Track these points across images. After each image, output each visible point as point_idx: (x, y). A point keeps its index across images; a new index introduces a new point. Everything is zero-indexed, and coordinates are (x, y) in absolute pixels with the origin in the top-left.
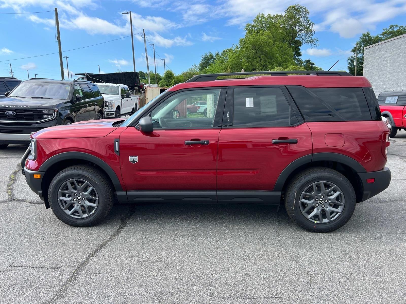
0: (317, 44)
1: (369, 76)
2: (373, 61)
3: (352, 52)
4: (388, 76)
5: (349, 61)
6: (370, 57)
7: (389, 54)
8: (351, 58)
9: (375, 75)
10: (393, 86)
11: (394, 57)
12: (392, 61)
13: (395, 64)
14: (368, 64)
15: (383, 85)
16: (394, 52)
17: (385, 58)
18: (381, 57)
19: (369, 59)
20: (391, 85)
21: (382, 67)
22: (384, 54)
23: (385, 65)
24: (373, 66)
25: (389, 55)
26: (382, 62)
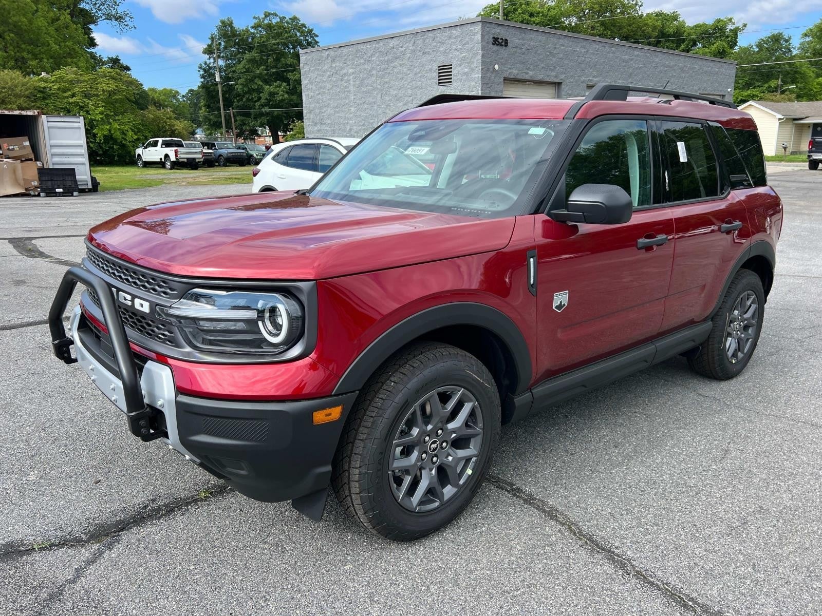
0: (131, 25)
1: (315, 106)
2: (321, 78)
3: (204, 52)
4: (353, 109)
5: (202, 72)
6: (315, 69)
7: (353, 68)
8: (204, 66)
9: (328, 106)
10: (363, 127)
11: (361, 75)
12: (358, 82)
13: (364, 89)
14: (311, 83)
15: (344, 125)
16: (361, 67)
17: (345, 75)
18: (336, 73)
19: (312, 74)
20: (360, 125)
21: (339, 92)
22: (342, 68)
23: (346, 87)
24: (321, 88)
25: (351, 71)
26: (339, 83)
